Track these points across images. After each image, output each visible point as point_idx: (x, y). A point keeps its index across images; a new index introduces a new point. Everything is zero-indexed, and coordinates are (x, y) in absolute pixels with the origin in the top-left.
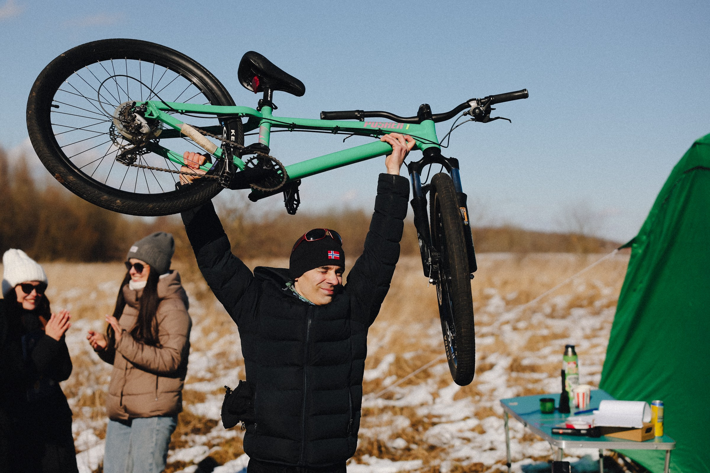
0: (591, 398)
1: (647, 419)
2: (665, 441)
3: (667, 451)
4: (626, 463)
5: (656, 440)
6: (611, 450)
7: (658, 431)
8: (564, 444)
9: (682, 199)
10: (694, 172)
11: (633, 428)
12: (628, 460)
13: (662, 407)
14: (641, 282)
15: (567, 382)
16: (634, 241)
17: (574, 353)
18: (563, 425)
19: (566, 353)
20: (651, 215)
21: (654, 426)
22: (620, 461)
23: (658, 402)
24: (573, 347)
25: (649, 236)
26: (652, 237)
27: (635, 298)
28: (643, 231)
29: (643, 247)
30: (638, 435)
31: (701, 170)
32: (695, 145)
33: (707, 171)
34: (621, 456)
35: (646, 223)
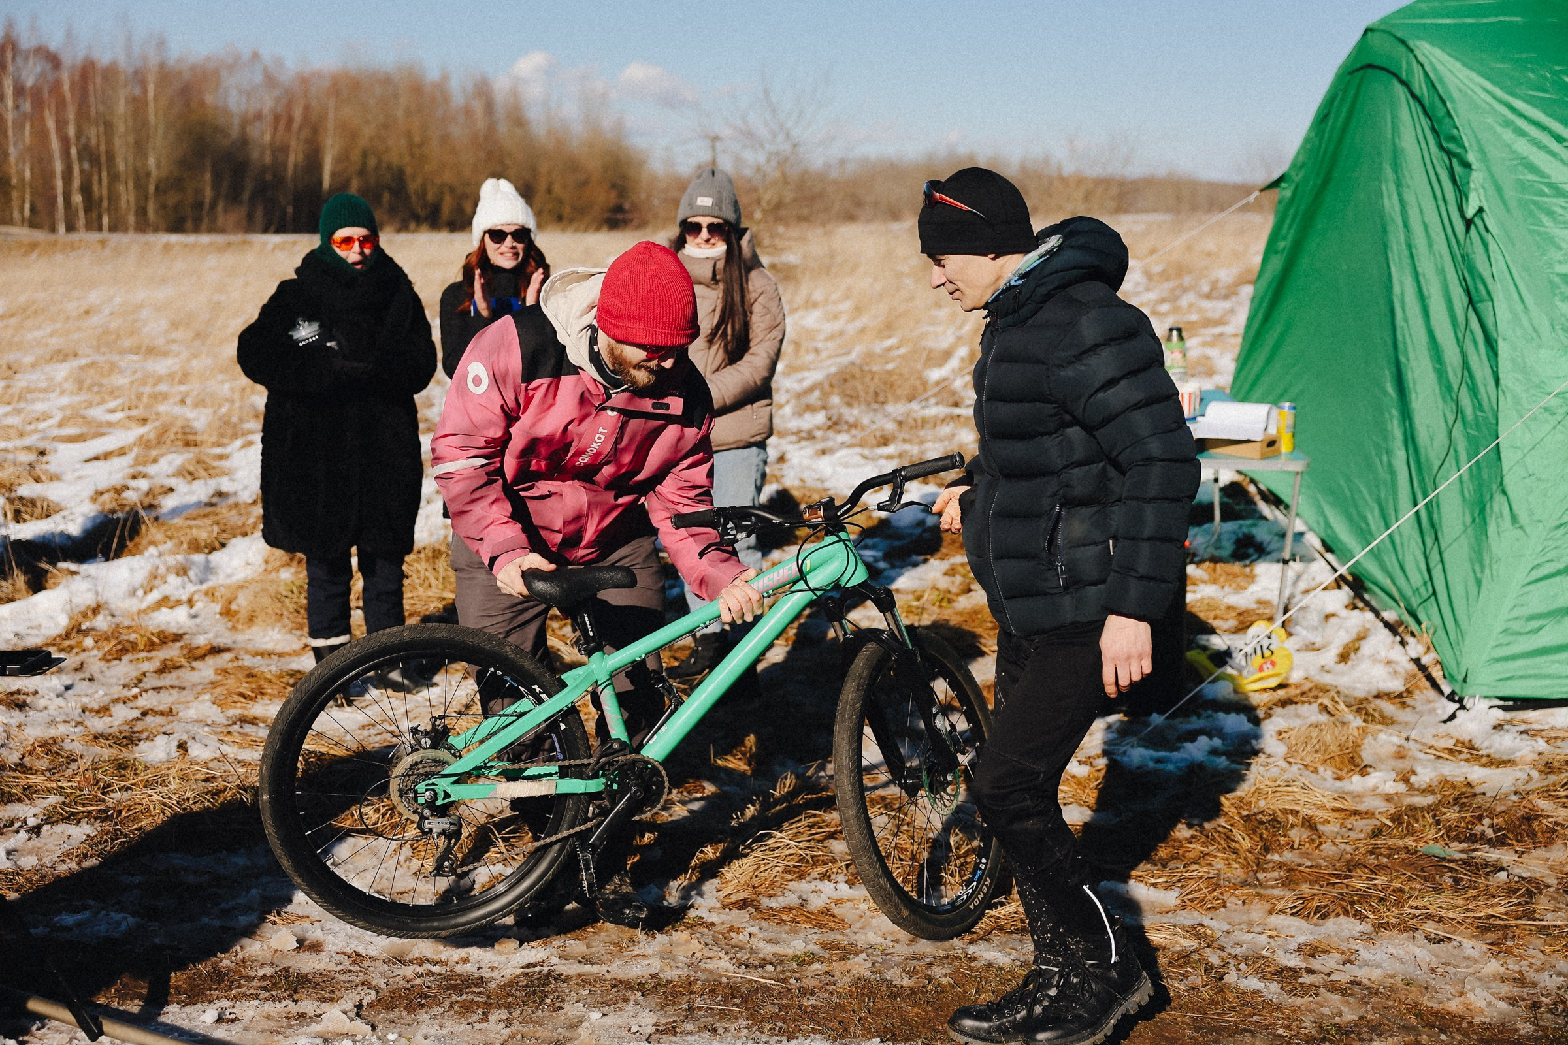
0: (1201, 400)
1: (1272, 431)
2: (1295, 459)
3: (1297, 473)
4: (1260, 492)
5: (1283, 457)
6: (1239, 472)
7: (1285, 446)
9: (1343, 115)
10: (1362, 73)
11: (1248, 441)
12: (1262, 487)
13: (1293, 411)
14: (1285, 238)
16: (1281, 179)
17: (1181, 338)
19: (1168, 338)
20: (1307, 140)
21: (1280, 438)
22: (1252, 489)
23: (1287, 404)
24: (1179, 330)
25: (1301, 171)
26: (1305, 172)
28: (1293, 165)
29: (1292, 188)
30: (1255, 450)
31: (1370, 71)
32: (1366, 31)
33: (1378, 71)
34: (1252, 481)
35: (1298, 153)
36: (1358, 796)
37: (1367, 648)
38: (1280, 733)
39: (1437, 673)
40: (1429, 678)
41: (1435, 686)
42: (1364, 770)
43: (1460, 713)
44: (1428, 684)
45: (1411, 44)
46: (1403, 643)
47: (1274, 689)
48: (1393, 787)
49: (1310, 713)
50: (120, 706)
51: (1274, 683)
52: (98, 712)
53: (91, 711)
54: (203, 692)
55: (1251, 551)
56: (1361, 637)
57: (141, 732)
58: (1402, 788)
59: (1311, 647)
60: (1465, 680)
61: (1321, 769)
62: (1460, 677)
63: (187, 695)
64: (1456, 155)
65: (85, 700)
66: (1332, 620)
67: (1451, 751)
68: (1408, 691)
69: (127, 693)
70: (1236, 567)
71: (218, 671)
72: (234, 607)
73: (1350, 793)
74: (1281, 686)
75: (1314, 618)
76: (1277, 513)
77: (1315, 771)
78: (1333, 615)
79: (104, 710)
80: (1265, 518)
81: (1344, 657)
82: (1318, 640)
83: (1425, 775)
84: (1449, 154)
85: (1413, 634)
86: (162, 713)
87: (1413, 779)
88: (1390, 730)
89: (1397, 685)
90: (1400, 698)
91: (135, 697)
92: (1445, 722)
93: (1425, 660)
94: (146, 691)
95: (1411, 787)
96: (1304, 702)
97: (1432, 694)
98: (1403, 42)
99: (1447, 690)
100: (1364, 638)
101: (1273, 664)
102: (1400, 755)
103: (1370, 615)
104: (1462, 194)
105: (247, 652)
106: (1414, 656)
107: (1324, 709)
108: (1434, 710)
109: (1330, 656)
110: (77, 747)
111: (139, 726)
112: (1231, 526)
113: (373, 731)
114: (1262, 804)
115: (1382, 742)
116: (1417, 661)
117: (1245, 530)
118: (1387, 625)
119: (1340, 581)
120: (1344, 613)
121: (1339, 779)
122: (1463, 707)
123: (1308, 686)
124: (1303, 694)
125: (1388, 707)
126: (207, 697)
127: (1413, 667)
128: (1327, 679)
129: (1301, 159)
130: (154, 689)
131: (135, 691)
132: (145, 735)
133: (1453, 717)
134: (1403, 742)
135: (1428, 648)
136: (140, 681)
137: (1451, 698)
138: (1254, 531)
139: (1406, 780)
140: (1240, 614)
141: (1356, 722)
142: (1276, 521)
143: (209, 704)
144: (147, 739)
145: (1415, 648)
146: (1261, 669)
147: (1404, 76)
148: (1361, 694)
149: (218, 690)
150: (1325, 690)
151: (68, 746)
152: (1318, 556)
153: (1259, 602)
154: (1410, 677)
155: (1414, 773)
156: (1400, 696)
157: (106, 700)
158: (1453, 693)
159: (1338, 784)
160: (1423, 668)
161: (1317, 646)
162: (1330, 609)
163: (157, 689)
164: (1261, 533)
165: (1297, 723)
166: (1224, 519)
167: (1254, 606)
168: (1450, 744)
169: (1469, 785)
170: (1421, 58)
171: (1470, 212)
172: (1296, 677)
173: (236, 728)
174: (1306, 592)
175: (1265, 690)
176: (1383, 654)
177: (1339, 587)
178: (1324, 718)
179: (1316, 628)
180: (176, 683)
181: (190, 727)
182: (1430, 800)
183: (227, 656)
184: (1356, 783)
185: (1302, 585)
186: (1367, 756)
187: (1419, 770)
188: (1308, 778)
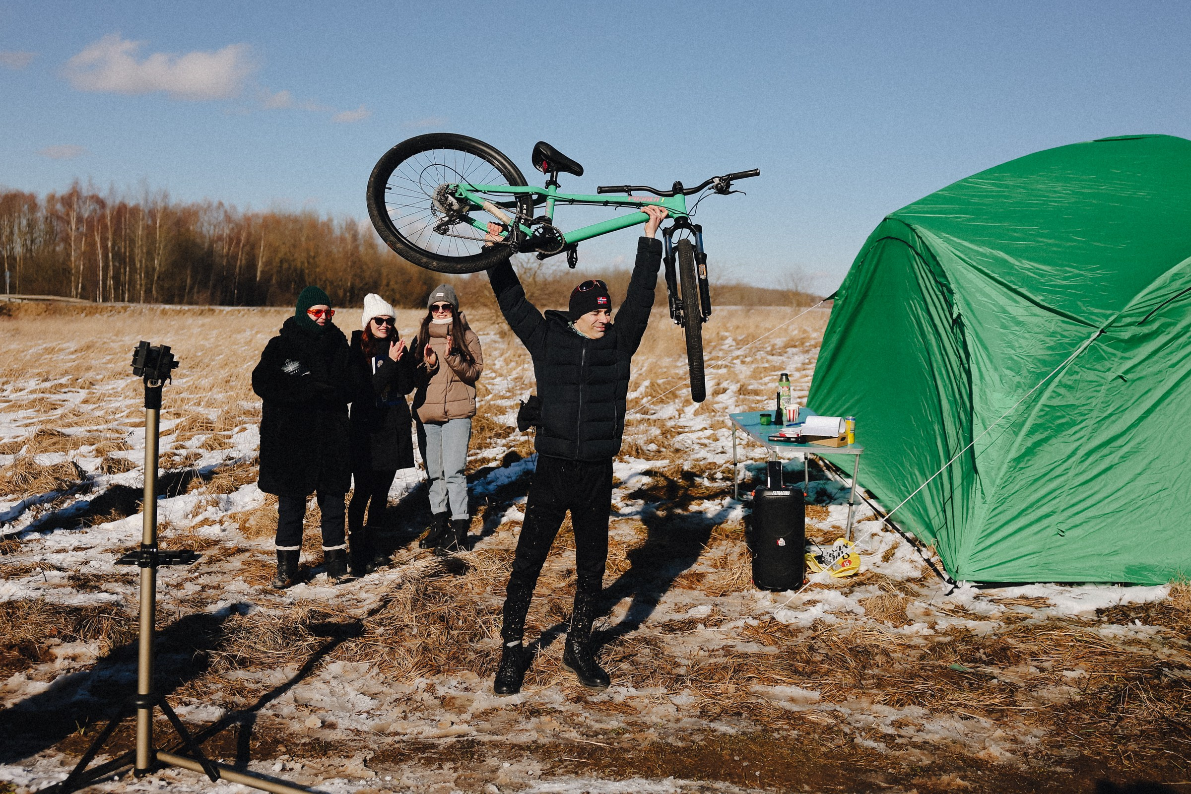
0: (799, 414)
1: (842, 431)
2: (855, 448)
3: (857, 455)
4: (826, 464)
5: (849, 447)
6: (813, 454)
7: (850, 440)
8: (777, 449)
9: (874, 261)
10: (884, 241)
11: (831, 437)
12: (827, 462)
13: (854, 422)
14: (840, 327)
15: (781, 401)
16: (835, 295)
17: (788, 380)
18: (777, 434)
19: (781, 380)
20: (850, 274)
21: (847, 435)
22: (821, 463)
23: (851, 418)
24: (786, 375)
25: (847, 291)
26: (850, 291)
27: (835, 339)
28: (843, 287)
29: (843, 299)
30: (834, 442)
31: (889, 240)
32: (885, 219)
33: (894, 241)
34: (821, 459)
35: (845, 280)
36: (909, 637)
37: (899, 553)
38: (860, 601)
39: (940, 568)
40: (936, 570)
41: (939, 574)
42: (910, 623)
43: (955, 590)
44: (935, 574)
45: (913, 226)
46: (919, 551)
47: (851, 577)
48: (927, 632)
49: (874, 590)
50: (189, 583)
51: (851, 573)
52: (175, 586)
53: (172, 586)
54: (237, 575)
55: (825, 498)
56: (895, 547)
57: (207, 598)
58: (932, 632)
59: (866, 553)
60: (957, 572)
61: (886, 622)
62: (954, 570)
63: (228, 577)
64: (945, 285)
65: (167, 579)
66: (875, 537)
67: (953, 611)
68: (924, 577)
69: (190, 575)
70: (818, 507)
71: (243, 563)
72: (247, 525)
73: (904, 635)
74: (856, 575)
75: (865, 536)
76: (837, 476)
77: (883, 623)
78: (876, 534)
79: (179, 586)
80: (830, 480)
81: (886, 558)
82: (870, 550)
83: (943, 624)
84: (942, 285)
85: (924, 546)
86: (214, 588)
87: (937, 627)
88: (919, 599)
89: (917, 574)
90: (921, 581)
91: (197, 578)
92: (947, 595)
93: (932, 560)
94: (203, 574)
95: (936, 632)
96: (870, 584)
97: (937, 579)
98: (908, 226)
99: (947, 577)
100: (896, 548)
101: (850, 562)
102: (927, 614)
103: (898, 535)
104: (950, 306)
105: (259, 552)
106: (926, 558)
107: (882, 588)
108: (940, 588)
109: (878, 558)
110: (171, 607)
111: (204, 595)
112: (813, 484)
113: (344, 599)
114: (858, 641)
115: (916, 607)
116: (928, 561)
117: (821, 486)
118: (908, 540)
119: (878, 515)
120: (882, 533)
121: (896, 627)
122: (956, 587)
123: (869, 575)
124: (869, 579)
125: (915, 587)
126: (241, 578)
127: (924, 564)
128: (878, 571)
129: (847, 284)
130: (208, 573)
131: (196, 574)
132: (209, 600)
133: (951, 592)
134: (927, 606)
135: (935, 553)
136: (198, 568)
137: (949, 581)
138: (827, 487)
139: (933, 628)
140: (825, 534)
141: (902, 595)
142: (836, 481)
143: (242, 582)
144: (212, 603)
145: (926, 554)
146: (843, 565)
147: (911, 244)
148: (899, 580)
149: (246, 574)
150: (879, 577)
151: (166, 607)
152: (862, 501)
153: (834, 527)
154: (924, 570)
155: (936, 623)
156: (920, 580)
157: (180, 580)
158: (950, 578)
159: (896, 630)
160: (931, 565)
161: (869, 552)
162: (874, 531)
163: (210, 573)
164: (830, 488)
165: (868, 595)
166: (809, 480)
167: (831, 529)
168: (952, 607)
169: (967, 630)
170: (920, 234)
171: (955, 316)
172: (862, 570)
173: (262, 596)
174: (859, 522)
175: (847, 577)
176: (908, 557)
177: (877, 519)
178: (883, 593)
179: (867, 542)
180: (219, 569)
181: (236, 596)
182: (948, 639)
183: (247, 554)
184: (906, 630)
185: (857, 518)
186: (910, 613)
187: (939, 622)
188: (881, 628)
